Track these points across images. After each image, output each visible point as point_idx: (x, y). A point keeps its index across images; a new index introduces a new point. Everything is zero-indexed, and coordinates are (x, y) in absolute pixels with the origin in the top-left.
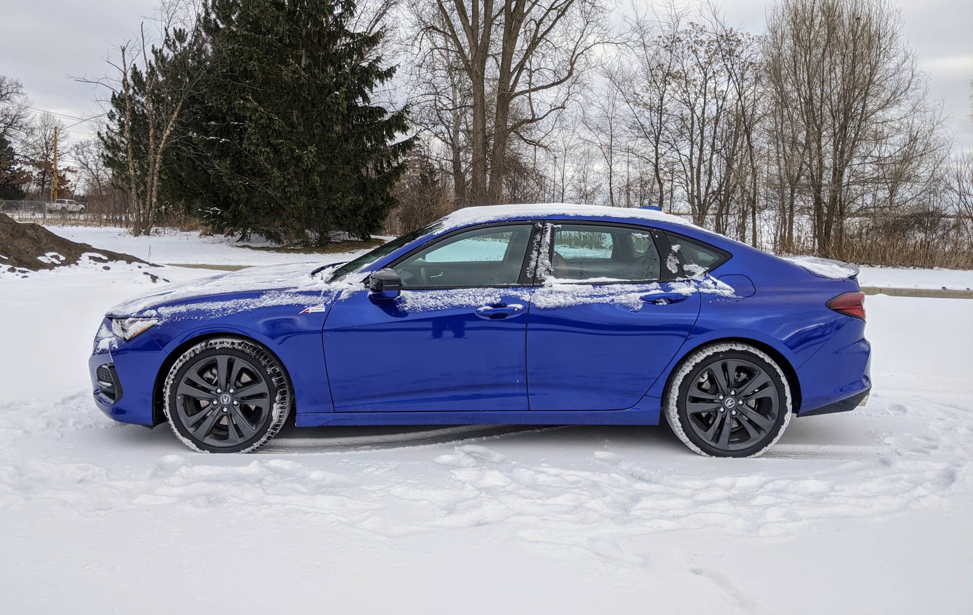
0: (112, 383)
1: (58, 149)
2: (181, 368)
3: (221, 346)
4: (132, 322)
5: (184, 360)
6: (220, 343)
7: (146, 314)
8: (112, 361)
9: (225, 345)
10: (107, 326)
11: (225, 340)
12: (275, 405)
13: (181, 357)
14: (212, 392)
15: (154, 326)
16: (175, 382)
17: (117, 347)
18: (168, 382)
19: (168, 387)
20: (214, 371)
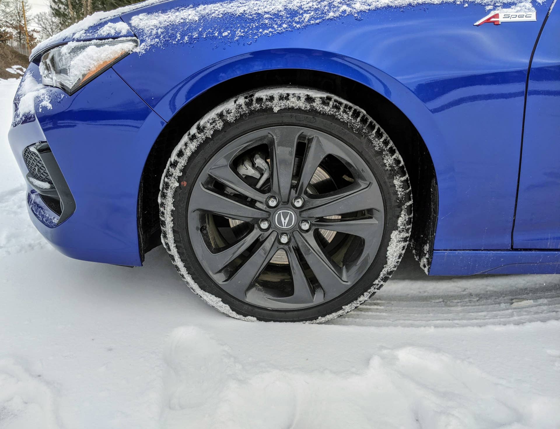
0: (50, 182)
1: (26, 17)
2: (194, 154)
3: (284, 104)
4: (75, 51)
5: (201, 137)
6: (281, 98)
7: (104, 31)
8: (45, 139)
9: (293, 102)
10: (33, 76)
11: (291, 91)
12: (395, 236)
13: (193, 130)
14: (258, 205)
15: (126, 55)
16: (185, 184)
17: (50, 106)
18: (167, 185)
19: (170, 193)
20: (259, 161)
